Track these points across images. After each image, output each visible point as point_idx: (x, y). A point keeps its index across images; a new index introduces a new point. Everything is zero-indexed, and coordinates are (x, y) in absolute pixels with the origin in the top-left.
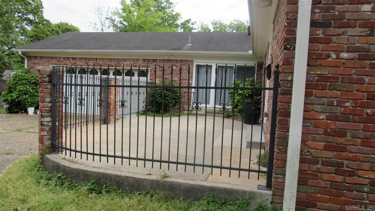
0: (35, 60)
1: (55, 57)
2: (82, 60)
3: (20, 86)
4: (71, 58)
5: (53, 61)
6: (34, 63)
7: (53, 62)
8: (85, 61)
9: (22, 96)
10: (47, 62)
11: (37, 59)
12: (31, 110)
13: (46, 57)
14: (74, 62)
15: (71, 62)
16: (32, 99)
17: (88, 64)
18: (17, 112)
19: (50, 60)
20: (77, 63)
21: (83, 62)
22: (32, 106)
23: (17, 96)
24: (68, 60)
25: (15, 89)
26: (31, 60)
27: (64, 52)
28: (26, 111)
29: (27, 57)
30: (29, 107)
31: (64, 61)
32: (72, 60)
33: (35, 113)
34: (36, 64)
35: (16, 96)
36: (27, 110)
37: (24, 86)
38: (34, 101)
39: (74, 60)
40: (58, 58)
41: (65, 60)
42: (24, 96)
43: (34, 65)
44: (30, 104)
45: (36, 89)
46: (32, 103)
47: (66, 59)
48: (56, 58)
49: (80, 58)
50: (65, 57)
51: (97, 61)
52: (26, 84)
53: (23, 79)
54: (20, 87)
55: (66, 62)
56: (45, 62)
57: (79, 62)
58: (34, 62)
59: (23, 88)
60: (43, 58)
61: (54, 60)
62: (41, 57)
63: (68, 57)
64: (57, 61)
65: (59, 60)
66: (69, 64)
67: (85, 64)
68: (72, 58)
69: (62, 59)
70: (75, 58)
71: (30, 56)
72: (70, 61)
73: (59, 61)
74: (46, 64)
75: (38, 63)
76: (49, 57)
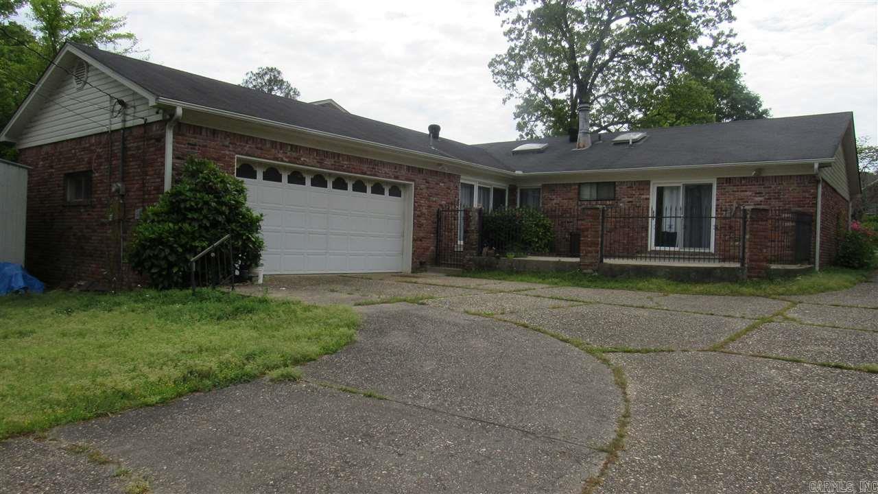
0: (195, 138)
4: (289, 144)
5: (245, 146)
6: (189, 144)
7: (247, 149)
10: (229, 147)
11: (200, 134)
13: (227, 135)
14: (294, 154)
19: (238, 144)
20: (302, 159)
21: (315, 158)
24: (281, 149)
26: (183, 135)
31: (273, 151)
32: (291, 149)
34: (197, 148)
39: (294, 152)
41: (275, 148)
43: (194, 149)
47: (278, 147)
48: (253, 140)
49: (307, 148)
50: (276, 142)
51: (338, 159)
55: (278, 152)
56: (223, 146)
57: (305, 157)
58: (193, 141)
60: (219, 134)
61: (248, 146)
62: (214, 132)
64: (257, 148)
65: (260, 145)
66: (284, 159)
67: (318, 162)
68: (292, 145)
69: (268, 145)
72: (286, 153)
73: (261, 149)
74: (227, 153)
75: (206, 146)
76: (235, 134)
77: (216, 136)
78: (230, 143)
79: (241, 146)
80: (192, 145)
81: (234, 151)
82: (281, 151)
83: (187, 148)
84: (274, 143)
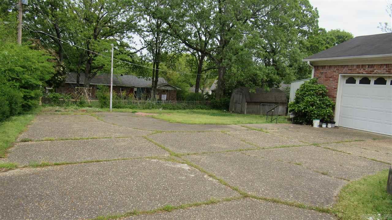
1: (346, 65)
2: (381, 67)
3: (307, 96)
4: (367, 65)
5: (343, 70)
6: (321, 73)
7: (343, 71)
8: (386, 68)
9: (309, 107)
11: (325, 68)
12: (316, 123)
13: (335, 66)
14: (371, 69)
15: (366, 70)
16: (319, 111)
17: (390, 71)
18: (301, 124)
21: (384, 69)
22: (317, 119)
23: (305, 107)
24: (362, 68)
25: (303, 100)
26: (318, 70)
27: (359, 59)
28: (311, 123)
29: (315, 67)
30: (314, 119)
31: (357, 70)
33: (320, 126)
34: (323, 74)
35: (303, 107)
36: (313, 122)
37: (311, 97)
38: (320, 113)
39: (370, 68)
40: (350, 66)
41: (359, 68)
42: (311, 107)
44: (316, 116)
45: (323, 100)
46: (318, 115)
47: (361, 67)
48: (347, 66)
49: (379, 65)
52: (314, 95)
53: (311, 90)
54: (308, 98)
55: (360, 70)
56: (334, 71)
58: (322, 71)
59: (311, 99)
60: (331, 67)
61: (345, 69)
62: (330, 67)
63: (362, 65)
64: (349, 70)
65: (350, 68)
66: (364, 73)
67: (387, 71)
68: (369, 65)
69: (355, 67)
70: (372, 65)
71: (318, 66)
73: (351, 70)
74: (335, 74)
75: (326, 73)
76: (338, 65)
77: (331, 68)
78: (337, 70)
79: (341, 70)
80: (322, 73)
81: (338, 73)
82: (362, 69)
83: (320, 74)
84: (358, 66)
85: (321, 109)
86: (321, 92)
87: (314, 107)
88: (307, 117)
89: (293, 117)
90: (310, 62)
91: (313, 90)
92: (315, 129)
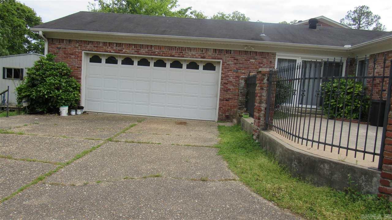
0: (60, 45)
1: (90, 41)
2: (130, 47)
3: (48, 77)
4: (115, 43)
5: (87, 46)
6: (57, 48)
8: (135, 48)
9: (53, 91)
10: (78, 47)
11: (63, 43)
12: (64, 110)
13: (77, 41)
14: (119, 48)
15: (115, 48)
16: (66, 96)
17: (139, 52)
18: (42, 113)
19: (83, 45)
20: (124, 50)
21: (133, 49)
22: (66, 105)
23: (48, 91)
24: (109, 46)
25: (43, 80)
26: (54, 44)
27: (108, 35)
28: (58, 112)
29: (48, 39)
30: (62, 106)
31: (104, 47)
32: (116, 46)
33: (69, 113)
34: (61, 49)
35: (46, 91)
36: (59, 110)
37: (55, 78)
38: (68, 98)
40: (95, 43)
41: (106, 46)
42: (56, 91)
43: (60, 50)
44: (64, 101)
45: (68, 82)
46: (66, 101)
47: (108, 45)
48: (92, 43)
49: (127, 44)
50: (106, 43)
51: (151, 48)
52: (57, 75)
53: (52, 68)
54: (50, 80)
55: (108, 48)
56: (75, 47)
57: (126, 49)
58: (59, 46)
59: (55, 81)
60: (72, 41)
61: (89, 46)
62: (70, 41)
63: (110, 43)
64: (94, 47)
65: (96, 45)
66: (112, 51)
67: (135, 51)
68: (117, 44)
69: (101, 45)
70: (120, 43)
71: (53, 39)
72: (113, 48)
73: (97, 47)
74: (77, 50)
75: (65, 48)
76: (81, 41)
77: (71, 43)
78: (79, 46)
79: (85, 46)
80: (58, 48)
81: (80, 49)
82: (110, 47)
83: (57, 50)
84: (105, 44)
85: (68, 93)
86: (65, 71)
87: (61, 91)
88: (50, 104)
89: (27, 105)
90: (43, 32)
91: (54, 69)
92: (64, 118)
